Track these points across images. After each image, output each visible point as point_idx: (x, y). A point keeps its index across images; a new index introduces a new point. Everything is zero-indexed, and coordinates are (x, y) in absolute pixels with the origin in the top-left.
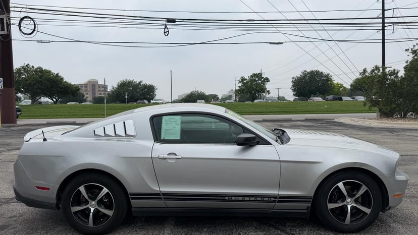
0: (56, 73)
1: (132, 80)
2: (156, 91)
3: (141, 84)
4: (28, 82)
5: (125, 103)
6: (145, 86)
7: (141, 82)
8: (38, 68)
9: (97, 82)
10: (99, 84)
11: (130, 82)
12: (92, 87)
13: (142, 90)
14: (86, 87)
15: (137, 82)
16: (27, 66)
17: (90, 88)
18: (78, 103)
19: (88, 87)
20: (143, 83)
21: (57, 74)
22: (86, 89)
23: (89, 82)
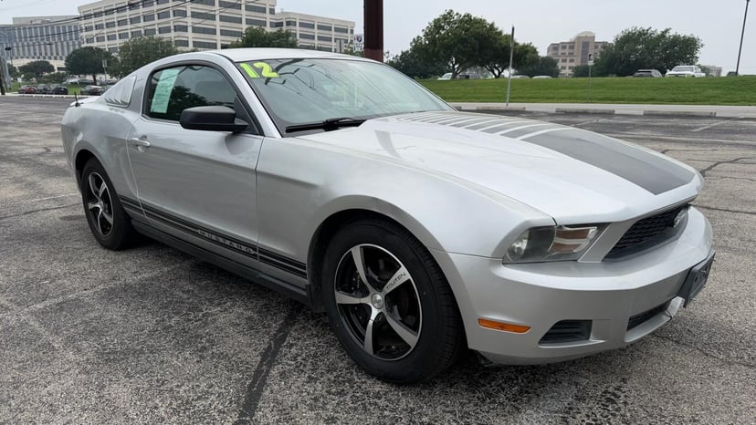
0: (490, 22)
1: (646, 28)
2: (701, 50)
3: (667, 35)
4: (446, 41)
5: (588, 76)
6: (676, 41)
7: (666, 31)
8: (465, 16)
9: (594, 37)
10: (596, 40)
11: (642, 33)
12: (583, 47)
13: (665, 49)
14: (572, 47)
15: (659, 33)
16: (449, 13)
17: (578, 50)
18: (527, 77)
19: (576, 48)
20: (672, 33)
21: (492, 25)
22: (571, 51)
23: (579, 38)
